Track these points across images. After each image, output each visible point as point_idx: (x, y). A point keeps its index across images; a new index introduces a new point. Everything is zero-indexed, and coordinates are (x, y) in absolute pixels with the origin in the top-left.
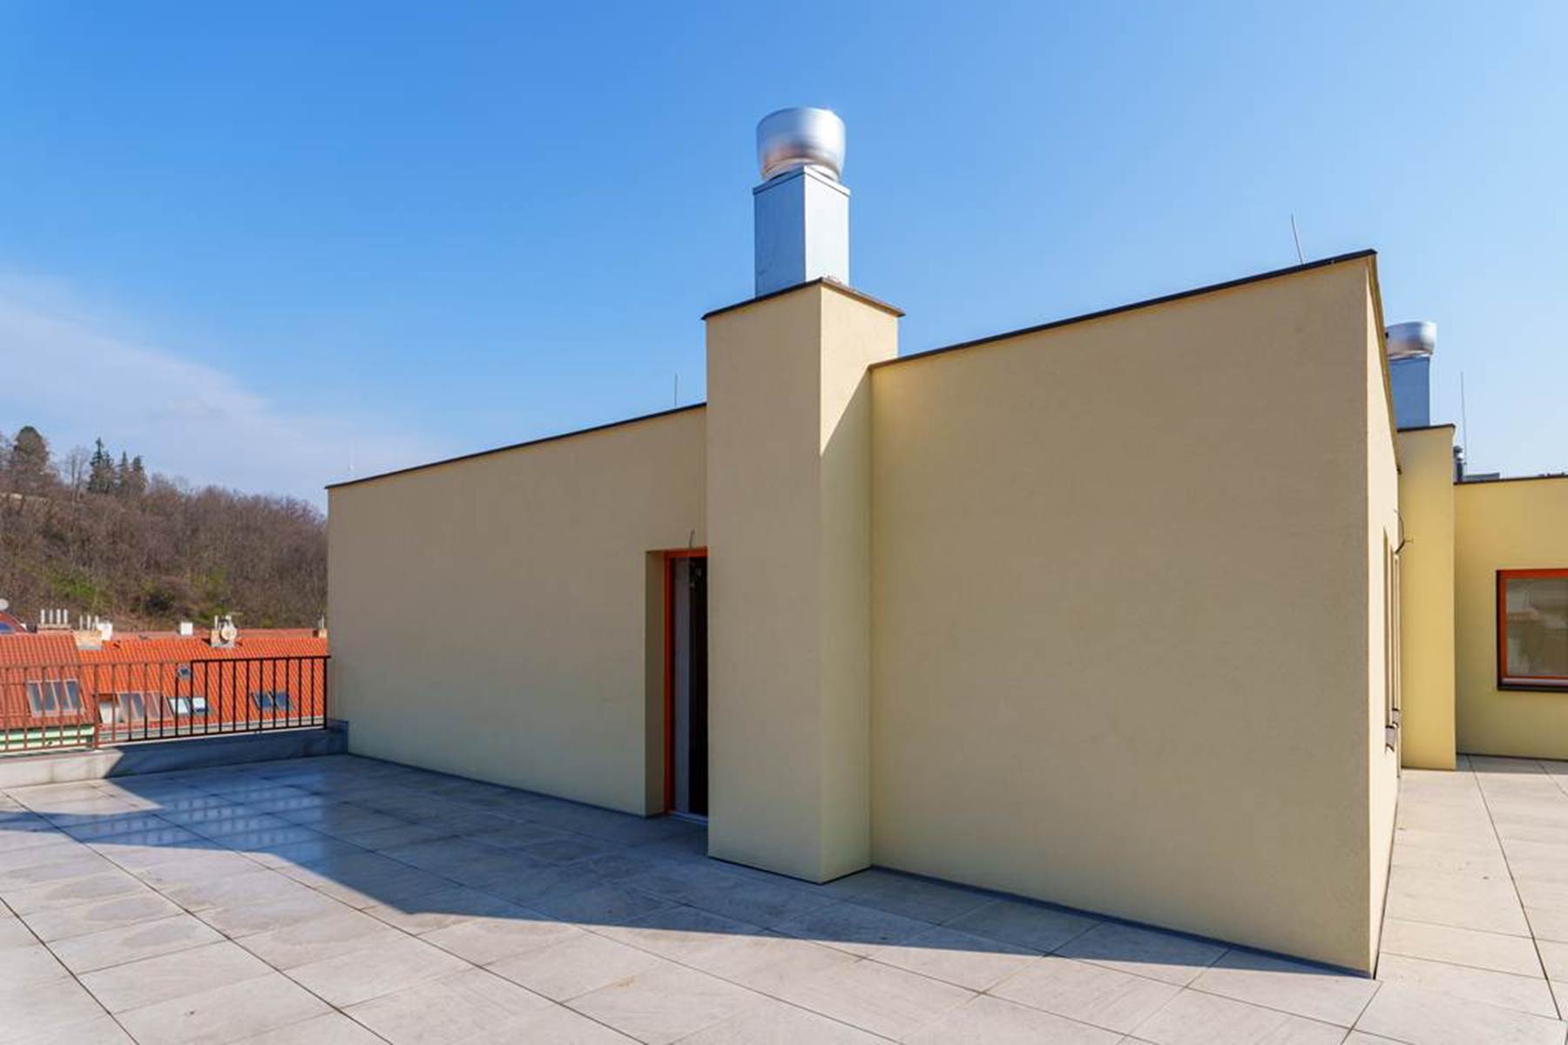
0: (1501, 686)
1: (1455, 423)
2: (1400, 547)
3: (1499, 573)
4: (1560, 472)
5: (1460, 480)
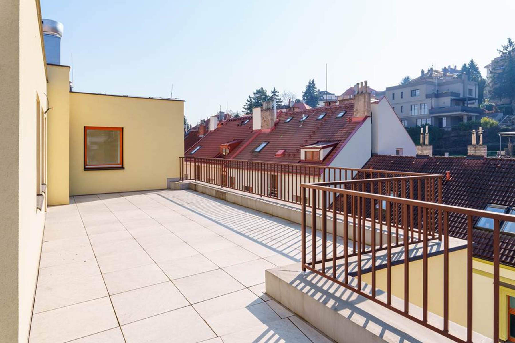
0: (85, 169)
1: (70, 66)
2: (47, 111)
3: (84, 127)
4: (104, 94)
5: (71, 91)
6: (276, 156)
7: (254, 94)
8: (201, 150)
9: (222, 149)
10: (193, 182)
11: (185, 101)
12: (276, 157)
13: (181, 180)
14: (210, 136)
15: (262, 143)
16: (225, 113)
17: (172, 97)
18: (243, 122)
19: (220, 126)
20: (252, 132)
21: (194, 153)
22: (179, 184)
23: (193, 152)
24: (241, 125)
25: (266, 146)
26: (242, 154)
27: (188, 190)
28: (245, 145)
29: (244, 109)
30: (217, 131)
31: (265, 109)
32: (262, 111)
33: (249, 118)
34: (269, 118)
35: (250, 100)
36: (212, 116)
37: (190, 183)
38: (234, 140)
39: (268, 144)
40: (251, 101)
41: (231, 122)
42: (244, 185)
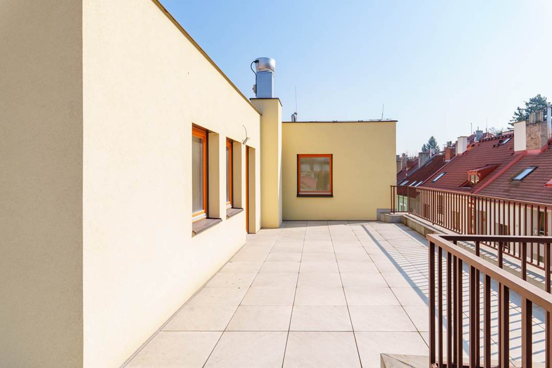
0: (298, 195)
1: (279, 98)
2: (246, 141)
3: (298, 155)
4: (315, 121)
6: (546, 185)
7: (527, 104)
8: (445, 177)
9: (470, 176)
10: (406, 215)
11: (397, 121)
12: (547, 187)
13: (392, 212)
14: (457, 160)
15: (526, 169)
16: (484, 132)
17: (383, 118)
18: (501, 141)
19: (470, 148)
20: (513, 154)
21: (437, 181)
22: (389, 216)
23: (435, 180)
24: (499, 145)
25: (532, 171)
26: (496, 182)
27: (398, 224)
28: (501, 172)
29: (510, 125)
30: (466, 154)
31: (532, 122)
32: (527, 125)
33: (510, 136)
34: (539, 134)
35: (520, 112)
36: (460, 136)
37: (402, 216)
38: (487, 165)
39: (536, 170)
40: (521, 114)
41: (484, 143)
42: (497, 222)
